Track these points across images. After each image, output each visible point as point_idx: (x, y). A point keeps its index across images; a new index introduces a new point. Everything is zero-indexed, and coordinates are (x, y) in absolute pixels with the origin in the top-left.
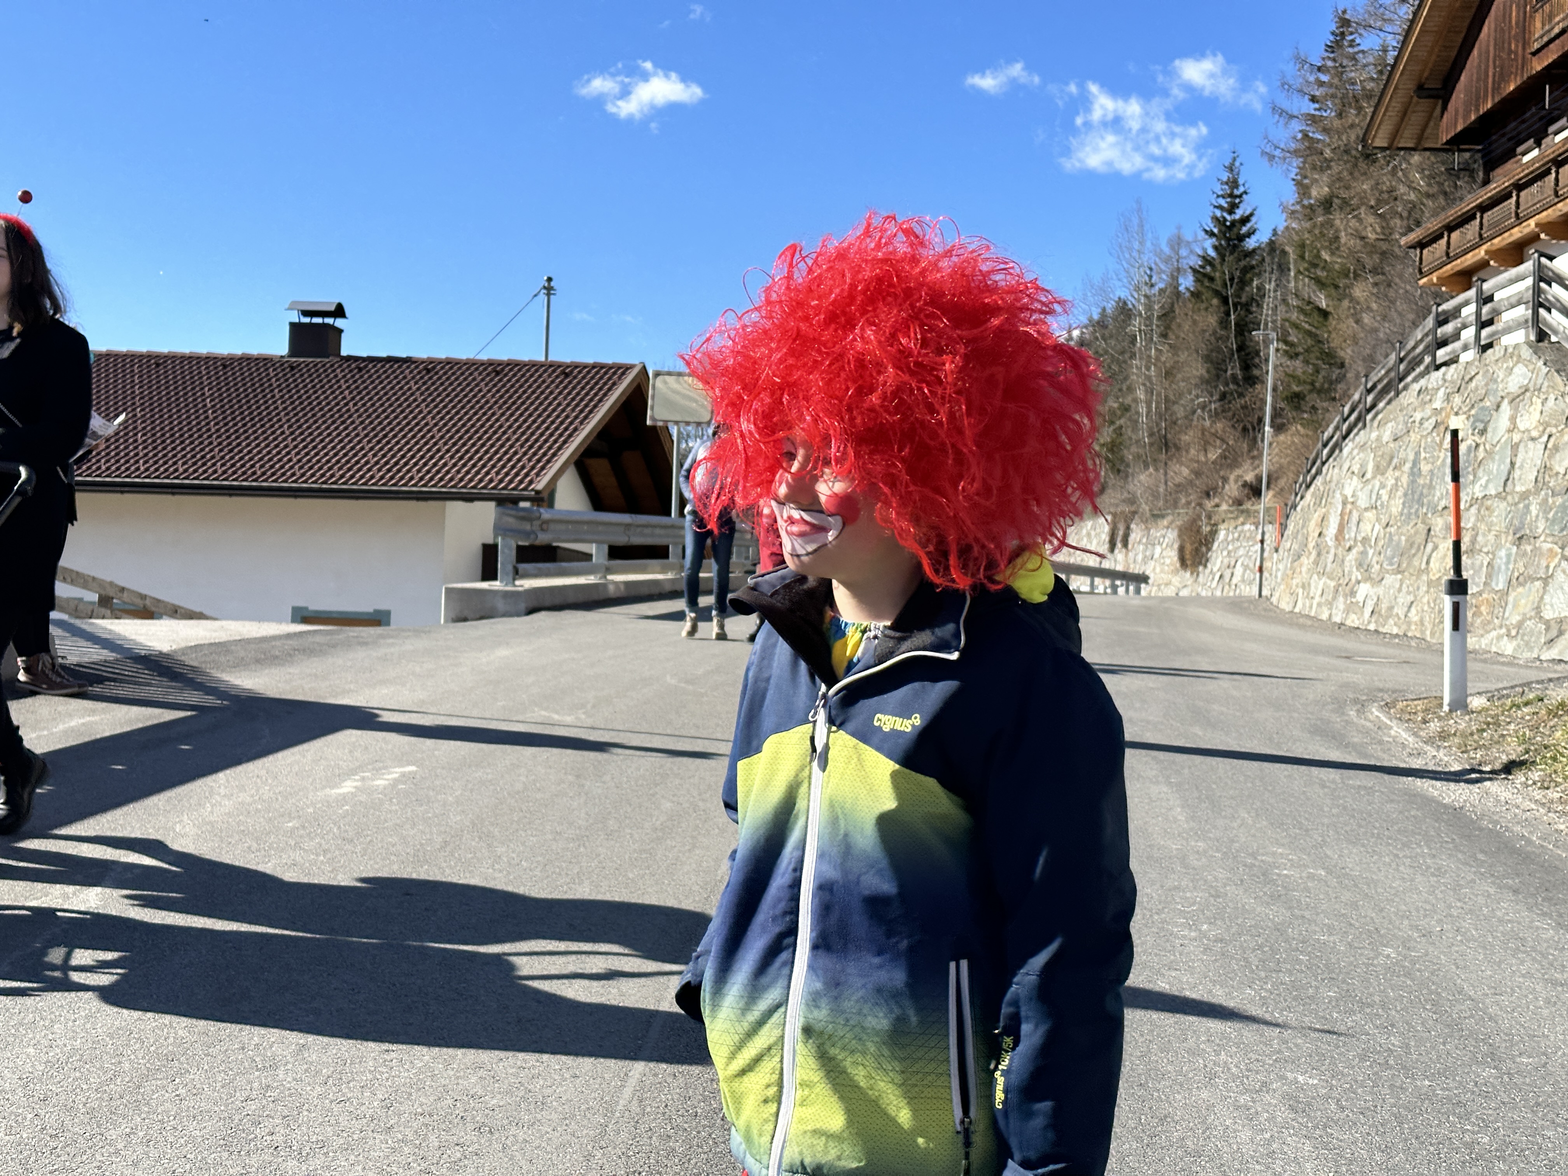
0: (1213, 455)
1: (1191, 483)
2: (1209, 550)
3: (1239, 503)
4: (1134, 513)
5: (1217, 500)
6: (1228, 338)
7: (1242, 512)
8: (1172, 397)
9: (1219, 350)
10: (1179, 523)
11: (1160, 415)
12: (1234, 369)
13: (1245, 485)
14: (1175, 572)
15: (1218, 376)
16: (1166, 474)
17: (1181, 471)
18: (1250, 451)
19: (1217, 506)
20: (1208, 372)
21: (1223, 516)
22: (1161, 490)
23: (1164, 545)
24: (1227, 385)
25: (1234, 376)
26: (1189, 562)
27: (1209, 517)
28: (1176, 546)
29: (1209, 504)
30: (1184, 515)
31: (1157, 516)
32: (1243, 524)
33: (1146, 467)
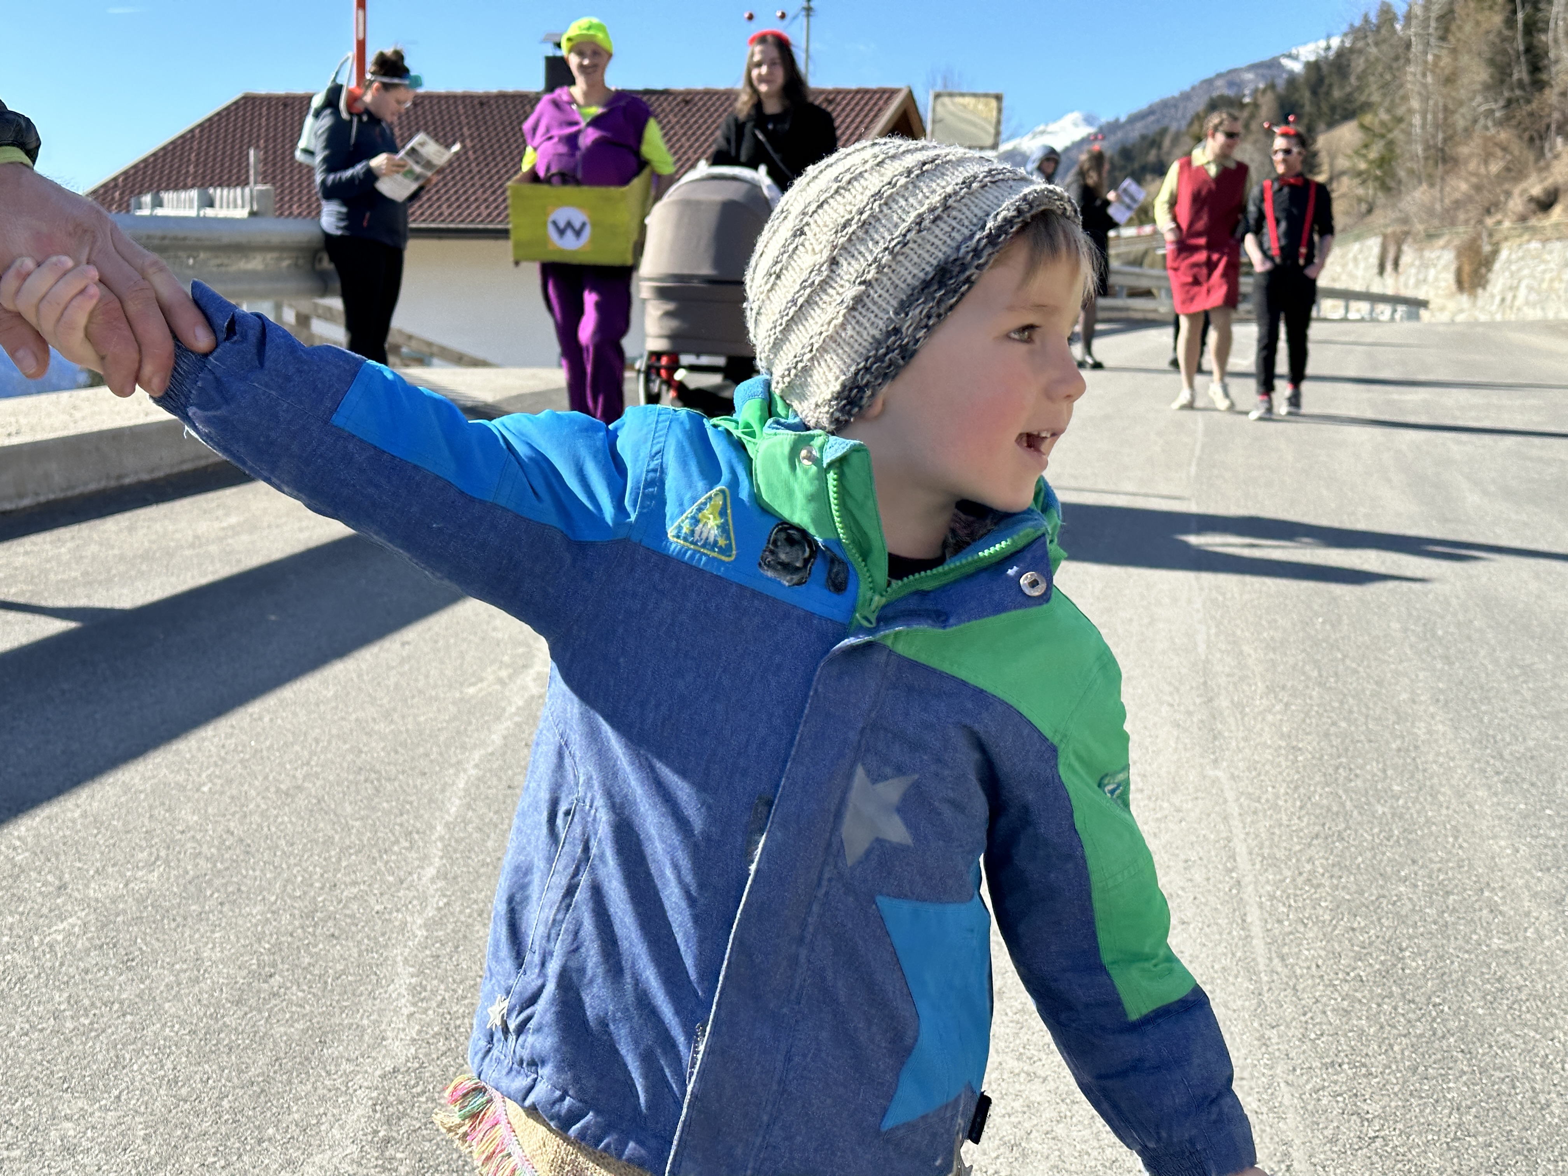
0: (1495, 167)
1: (1469, 199)
2: (1489, 270)
3: (1523, 218)
4: (1407, 233)
5: (1499, 217)
6: (1514, 39)
7: (1527, 229)
8: (1451, 106)
9: (1505, 52)
10: (1457, 242)
11: (1436, 126)
12: (1520, 72)
13: (1531, 199)
14: (1451, 296)
15: (1502, 82)
16: (1442, 190)
17: (1461, 186)
18: (1537, 160)
19: (1499, 223)
20: (1492, 77)
21: (1506, 233)
22: (1438, 207)
23: (1439, 267)
24: (1512, 90)
25: (1520, 81)
26: (1466, 285)
27: (1491, 235)
28: (1453, 267)
29: (1489, 221)
30: (1463, 233)
31: (1430, 237)
32: (1529, 241)
33: (1420, 183)
